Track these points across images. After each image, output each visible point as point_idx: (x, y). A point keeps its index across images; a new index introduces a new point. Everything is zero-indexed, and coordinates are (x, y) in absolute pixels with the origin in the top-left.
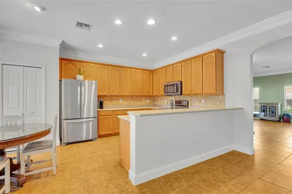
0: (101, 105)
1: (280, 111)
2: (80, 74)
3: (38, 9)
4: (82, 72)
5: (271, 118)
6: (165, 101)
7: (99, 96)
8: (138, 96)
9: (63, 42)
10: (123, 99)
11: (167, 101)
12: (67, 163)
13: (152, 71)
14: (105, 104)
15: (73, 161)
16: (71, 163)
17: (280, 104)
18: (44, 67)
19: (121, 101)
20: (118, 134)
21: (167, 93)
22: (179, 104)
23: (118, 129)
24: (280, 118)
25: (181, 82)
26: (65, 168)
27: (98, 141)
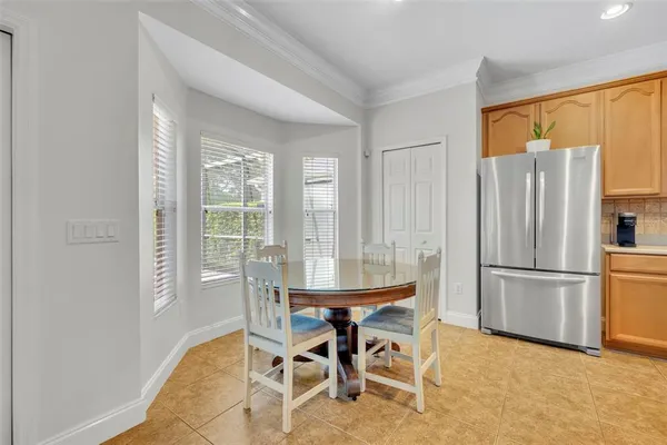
0: (624, 232)
2: (539, 136)
4: (545, 128)
9: (485, 61)
12: (466, 392)
15: (483, 396)
16: (474, 398)
18: (444, 141)
26: (452, 408)
27: (602, 361)
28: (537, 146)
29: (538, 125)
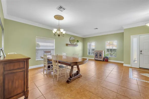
1: (103, 55)
5: (99, 59)
17: (103, 51)
24: (104, 59)
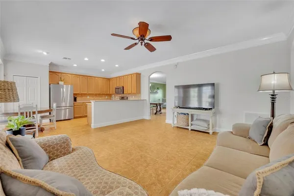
0: (75, 100)
2: (61, 81)
3: (45, 53)
4: (62, 79)
6: (117, 97)
7: (74, 94)
8: (99, 94)
9: (51, 62)
10: (90, 96)
11: (118, 97)
13: (109, 79)
14: (78, 99)
18: (39, 77)
19: (88, 97)
20: (86, 116)
21: (117, 93)
22: (122, 98)
23: (86, 113)
25: (123, 87)
27: (74, 120)
28: (61, 83)
29: (61, 78)
